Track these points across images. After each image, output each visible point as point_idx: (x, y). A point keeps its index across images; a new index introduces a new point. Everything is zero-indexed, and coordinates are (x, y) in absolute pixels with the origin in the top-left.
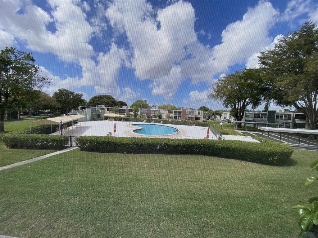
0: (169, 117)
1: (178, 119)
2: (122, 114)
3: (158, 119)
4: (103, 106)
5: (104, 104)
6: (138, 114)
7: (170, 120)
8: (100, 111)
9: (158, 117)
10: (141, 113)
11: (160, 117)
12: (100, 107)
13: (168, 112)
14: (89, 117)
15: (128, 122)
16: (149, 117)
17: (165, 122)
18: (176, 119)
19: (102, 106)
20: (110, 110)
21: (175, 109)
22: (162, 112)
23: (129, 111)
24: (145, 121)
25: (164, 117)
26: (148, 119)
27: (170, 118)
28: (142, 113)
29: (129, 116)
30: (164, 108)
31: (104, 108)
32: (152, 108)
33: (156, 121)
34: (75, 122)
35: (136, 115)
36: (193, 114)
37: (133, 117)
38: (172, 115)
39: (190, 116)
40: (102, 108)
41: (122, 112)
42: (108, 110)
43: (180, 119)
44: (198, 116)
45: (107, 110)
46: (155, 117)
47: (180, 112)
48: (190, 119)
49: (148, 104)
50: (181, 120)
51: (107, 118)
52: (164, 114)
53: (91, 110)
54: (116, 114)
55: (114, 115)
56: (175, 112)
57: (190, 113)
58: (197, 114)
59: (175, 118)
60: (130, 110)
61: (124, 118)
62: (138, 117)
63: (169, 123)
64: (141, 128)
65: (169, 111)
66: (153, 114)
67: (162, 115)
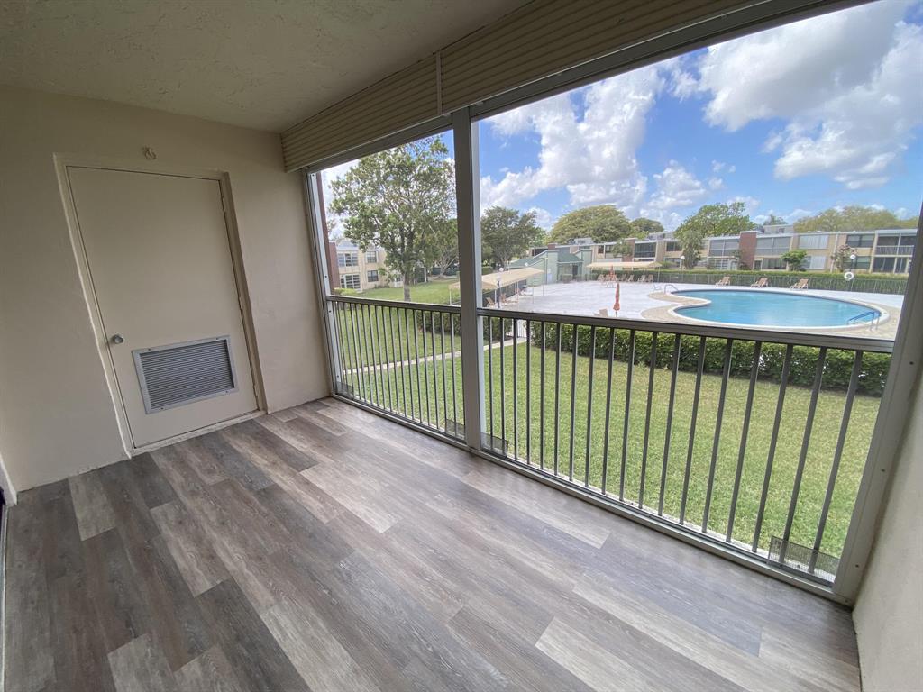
0: (845, 263)
1: (900, 268)
2: (644, 260)
3: (787, 270)
4: (588, 241)
5: (590, 235)
6: (700, 259)
7: (849, 275)
8: (579, 256)
9: (791, 262)
10: (711, 254)
11: (797, 261)
12: (580, 245)
13: (844, 241)
14: (552, 272)
15: (662, 285)
16: (744, 266)
17: (818, 282)
18: (887, 269)
19: (583, 242)
20: (606, 252)
21: (890, 224)
22: (813, 241)
23: (668, 250)
24: (726, 279)
25: (819, 263)
26: (740, 271)
27: (854, 265)
28: (719, 253)
29: (666, 266)
31: (589, 247)
32: (763, 231)
33: (776, 281)
34: (522, 285)
35: (691, 261)
37: (682, 268)
38: (862, 253)
40: (585, 247)
41: (646, 251)
42: (600, 251)
45: (597, 250)
46: (772, 264)
49: (746, 219)
51: (596, 275)
52: (821, 252)
53: (556, 254)
54: (623, 261)
55: (618, 264)
56: (882, 240)
59: (882, 264)
60: (671, 247)
61: (648, 273)
62: (700, 268)
63: (836, 284)
64: (708, 302)
65: (850, 236)
66: (764, 251)
67: (808, 254)
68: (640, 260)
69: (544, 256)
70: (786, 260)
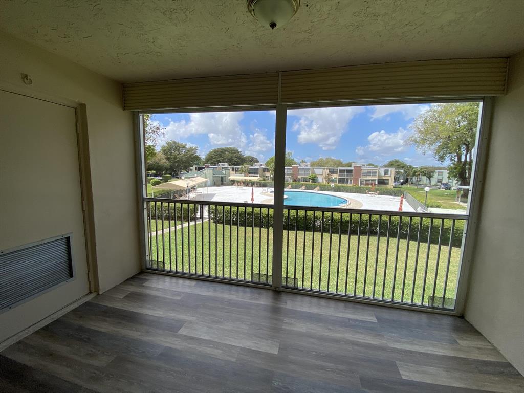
0: (330, 180)
1: (347, 182)
2: (254, 176)
3: (311, 183)
4: (226, 165)
5: (226, 162)
7: (333, 185)
8: (224, 172)
9: (311, 179)
11: (314, 180)
12: (222, 166)
13: (328, 171)
14: (209, 180)
15: (266, 189)
16: (295, 181)
17: (323, 188)
18: (343, 183)
19: (223, 165)
20: (236, 171)
21: (342, 165)
22: (318, 171)
23: (264, 172)
24: (290, 186)
25: (321, 179)
26: (294, 183)
27: (333, 181)
29: (264, 180)
30: (320, 164)
31: (227, 168)
32: (300, 166)
33: (308, 188)
36: (374, 175)
37: (271, 180)
38: (334, 176)
39: (369, 178)
40: (225, 168)
41: (254, 172)
42: (233, 169)
43: (351, 183)
44: (384, 178)
45: (231, 170)
46: (305, 180)
47: (350, 172)
48: (368, 182)
49: (293, 160)
50: (351, 185)
51: (233, 183)
52: (322, 174)
53: (212, 170)
54: (245, 176)
55: (243, 178)
56: (341, 171)
57: (368, 173)
58: (383, 174)
59: (342, 181)
60: (265, 170)
61: (257, 183)
63: (329, 189)
64: (286, 196)
65: (329, 169)
66: (302, 175)
67: (318, 176)
68: (252, 176)
69: (205, 171)
70: (310, 178)
